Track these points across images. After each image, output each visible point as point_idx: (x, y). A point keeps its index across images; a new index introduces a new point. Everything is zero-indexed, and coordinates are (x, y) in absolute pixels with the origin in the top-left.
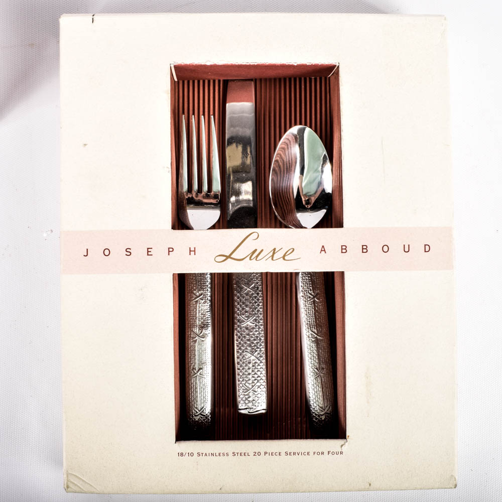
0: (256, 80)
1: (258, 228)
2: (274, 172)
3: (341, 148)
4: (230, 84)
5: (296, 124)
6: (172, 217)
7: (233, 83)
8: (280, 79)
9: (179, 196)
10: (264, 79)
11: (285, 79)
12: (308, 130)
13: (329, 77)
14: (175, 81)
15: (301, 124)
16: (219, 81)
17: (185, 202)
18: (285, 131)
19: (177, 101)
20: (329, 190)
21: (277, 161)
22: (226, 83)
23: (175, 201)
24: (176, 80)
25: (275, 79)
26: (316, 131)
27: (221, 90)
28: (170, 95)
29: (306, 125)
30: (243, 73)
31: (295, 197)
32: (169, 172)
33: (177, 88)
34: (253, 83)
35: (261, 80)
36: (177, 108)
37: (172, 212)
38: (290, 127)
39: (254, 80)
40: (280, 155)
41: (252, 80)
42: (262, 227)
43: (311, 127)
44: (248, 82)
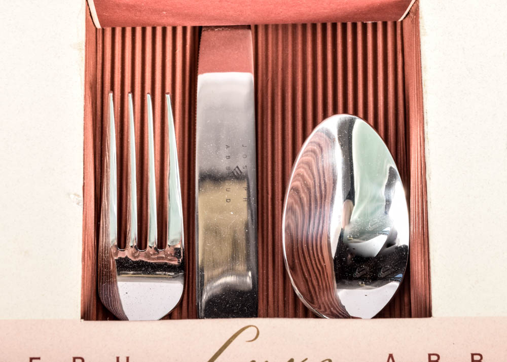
0: (256, 27)
1: (260, 317)
2: (290, 214)
3: (424, 157)
4: (205, 35)
5: (335, 112)
6: (83, 295)
7: (211, 33)
8: (304, 26)
9: (100, 254)
10: (272, 25)
11: (314, 26)
12: (359, 123)
13: (402, 21)
14: (96, 29)
15: (345, 111)
16: (184, 29)
17: (113, 266)
18: (315, 124)
19: (99, 67)
20: (403, 240)
21: (295, 190)
22: (198, 32)
23: (90, 263)
24: (98, 26)
25: (294, 26)
26: (376, 127)
27: (188, 46)
28: (84, 52)
29: (355, 113)
30: (231, 13)
31: (333, 255)
32: (78, 204)
33: (100, 42)
34: (250, 34)
35: (266, 27)
36: (99, 80)
37: (83, 285)
38: (325, 116)
39: (253, 28)
40: (303, 176)
41: (249, 27)
42: (267, 315)
43: (365, 118)
44: (240, 32)
